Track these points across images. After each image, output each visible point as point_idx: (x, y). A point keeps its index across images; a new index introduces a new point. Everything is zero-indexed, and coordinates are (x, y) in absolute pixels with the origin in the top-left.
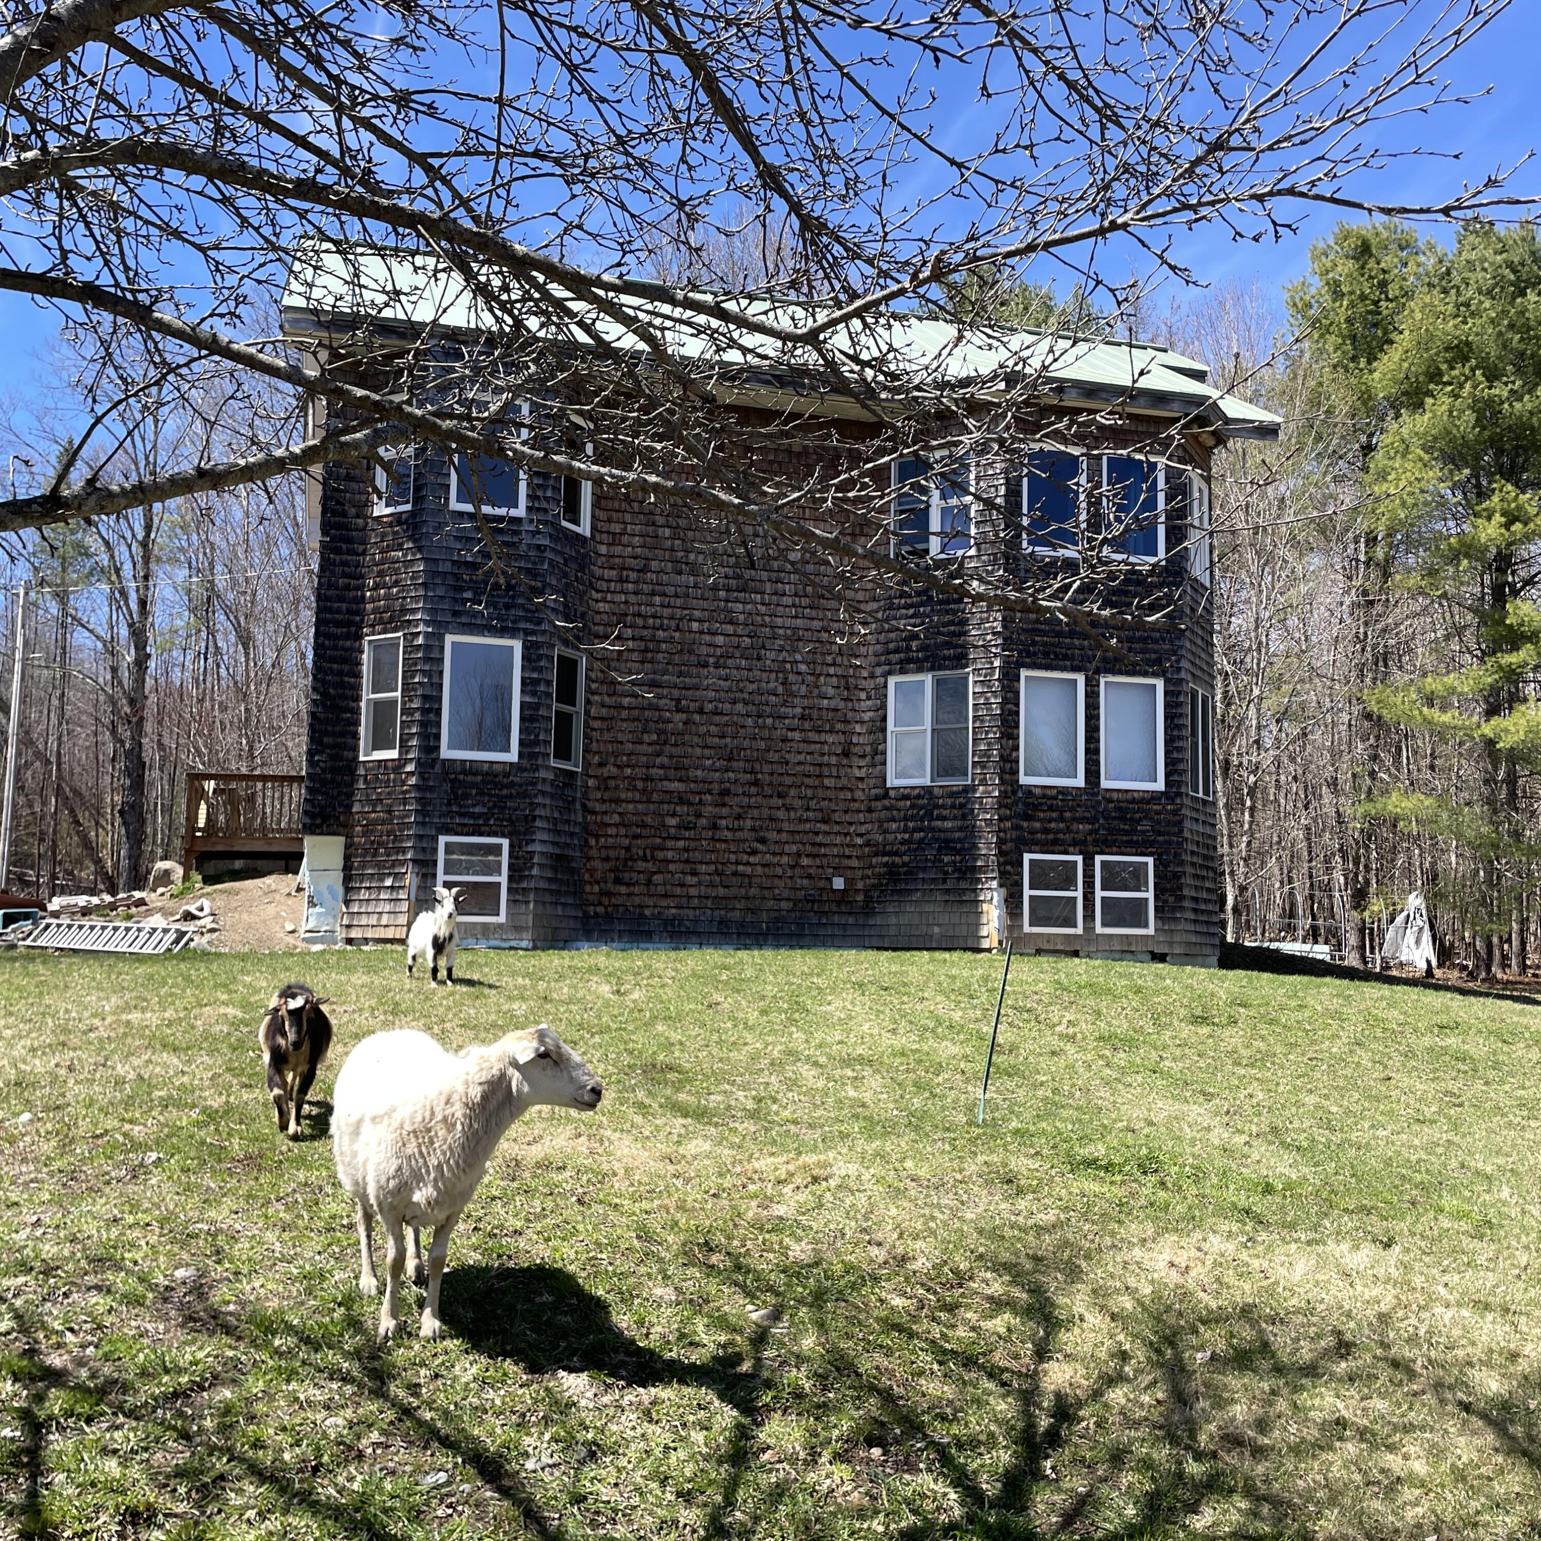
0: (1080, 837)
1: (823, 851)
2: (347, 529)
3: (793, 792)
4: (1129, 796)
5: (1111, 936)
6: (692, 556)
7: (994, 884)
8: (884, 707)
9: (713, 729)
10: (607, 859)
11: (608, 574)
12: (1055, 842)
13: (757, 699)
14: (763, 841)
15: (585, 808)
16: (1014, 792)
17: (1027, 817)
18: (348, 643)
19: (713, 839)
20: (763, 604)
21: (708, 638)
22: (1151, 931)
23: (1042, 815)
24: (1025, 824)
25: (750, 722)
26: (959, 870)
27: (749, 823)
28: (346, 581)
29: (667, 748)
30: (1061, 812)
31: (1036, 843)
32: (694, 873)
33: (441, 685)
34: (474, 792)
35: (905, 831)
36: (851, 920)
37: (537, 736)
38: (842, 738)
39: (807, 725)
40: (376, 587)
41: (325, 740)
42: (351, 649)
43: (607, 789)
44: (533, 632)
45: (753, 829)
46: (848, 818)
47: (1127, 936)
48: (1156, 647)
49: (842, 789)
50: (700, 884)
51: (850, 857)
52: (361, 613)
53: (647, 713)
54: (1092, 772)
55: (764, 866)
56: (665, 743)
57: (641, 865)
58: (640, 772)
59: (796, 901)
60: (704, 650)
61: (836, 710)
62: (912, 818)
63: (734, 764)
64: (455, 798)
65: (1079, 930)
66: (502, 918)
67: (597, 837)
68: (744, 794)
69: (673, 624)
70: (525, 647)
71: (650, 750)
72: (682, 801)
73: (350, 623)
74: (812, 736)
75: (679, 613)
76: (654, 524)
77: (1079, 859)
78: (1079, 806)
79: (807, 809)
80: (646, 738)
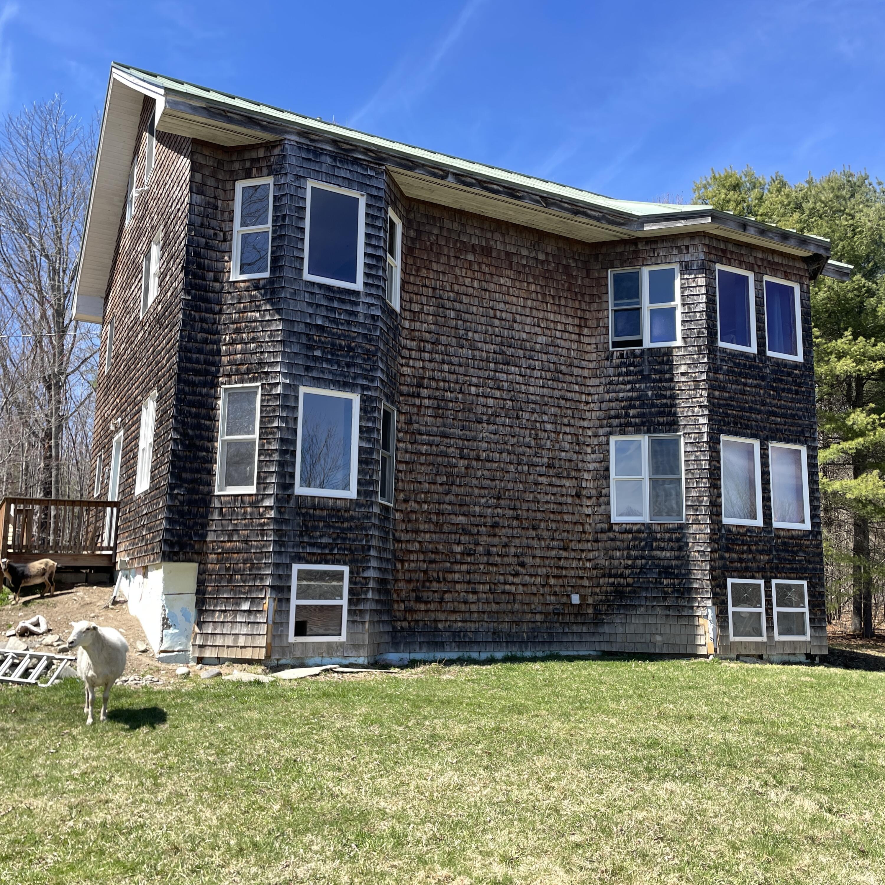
0: (762, 565)
1: (564, 573)
2: (206, 291)
3: (543, 525)
4: (789, 534)
5: (784, 642)
6: (470, 334)
7: (709, 603)
8: (606, 459)
9: (486, 472)
10: (410, 581)
11: (411, 344)
12: (747, 569)
13: (517, 450)
14: (523, 565)
15: (395, 538)
16: (720, 530)
17: (729, 550)
18: (205, 390)
19: (488, 563)
20: (521, 375)
21: (482, 400)
22: (808, 638)
23: (737, 548)
24: (727, 555)
25: (512, 468)
26: (678, 591)
27: (512, 550)
28: (205, 335)
29: (454, 488)
30: (749, 546)
31: (736, 570)
32: (475, 592)
33: (296, 430)
34: (321, 524)
35: (628, 558)
36: (585, 629)
37: (371, 476)
38: (575, 483)
39: (552, 472)
40: (232, 343)
41: (184, 475)
42: (208, 395)
43: (409, 521)
44: (368, 388)
45: (515, 555)
46: (580, 546)
47: (794, 642)
48: (800, 422)
49: (575, 523)
50: (479, 600)
51: (582, 578)
52: (217, 364)
53: (439, 459)
54: (767, 515)
55: (524, 585)
56: (452, 484)
57: (435, 586)
58: (434, 507)
59: (547, 614)
60: (480, 409)
61: (571, 461)
62: (635, 548)
63: (502, 502)
64: (306, 531)
65: (764, 639)
66: (343, 638)
67: (402, 562)
68: (509, 526)
69: (458, 387)
70: (362, 401)
71: (441, 489)
72: (465, 532)
73: (207, 373)
74: (555, 481)
75: (462, 379)
76: (443, 307)
77: (762, 582)
78: (760, 541)
79: (553, 539)
80: (439, 480)
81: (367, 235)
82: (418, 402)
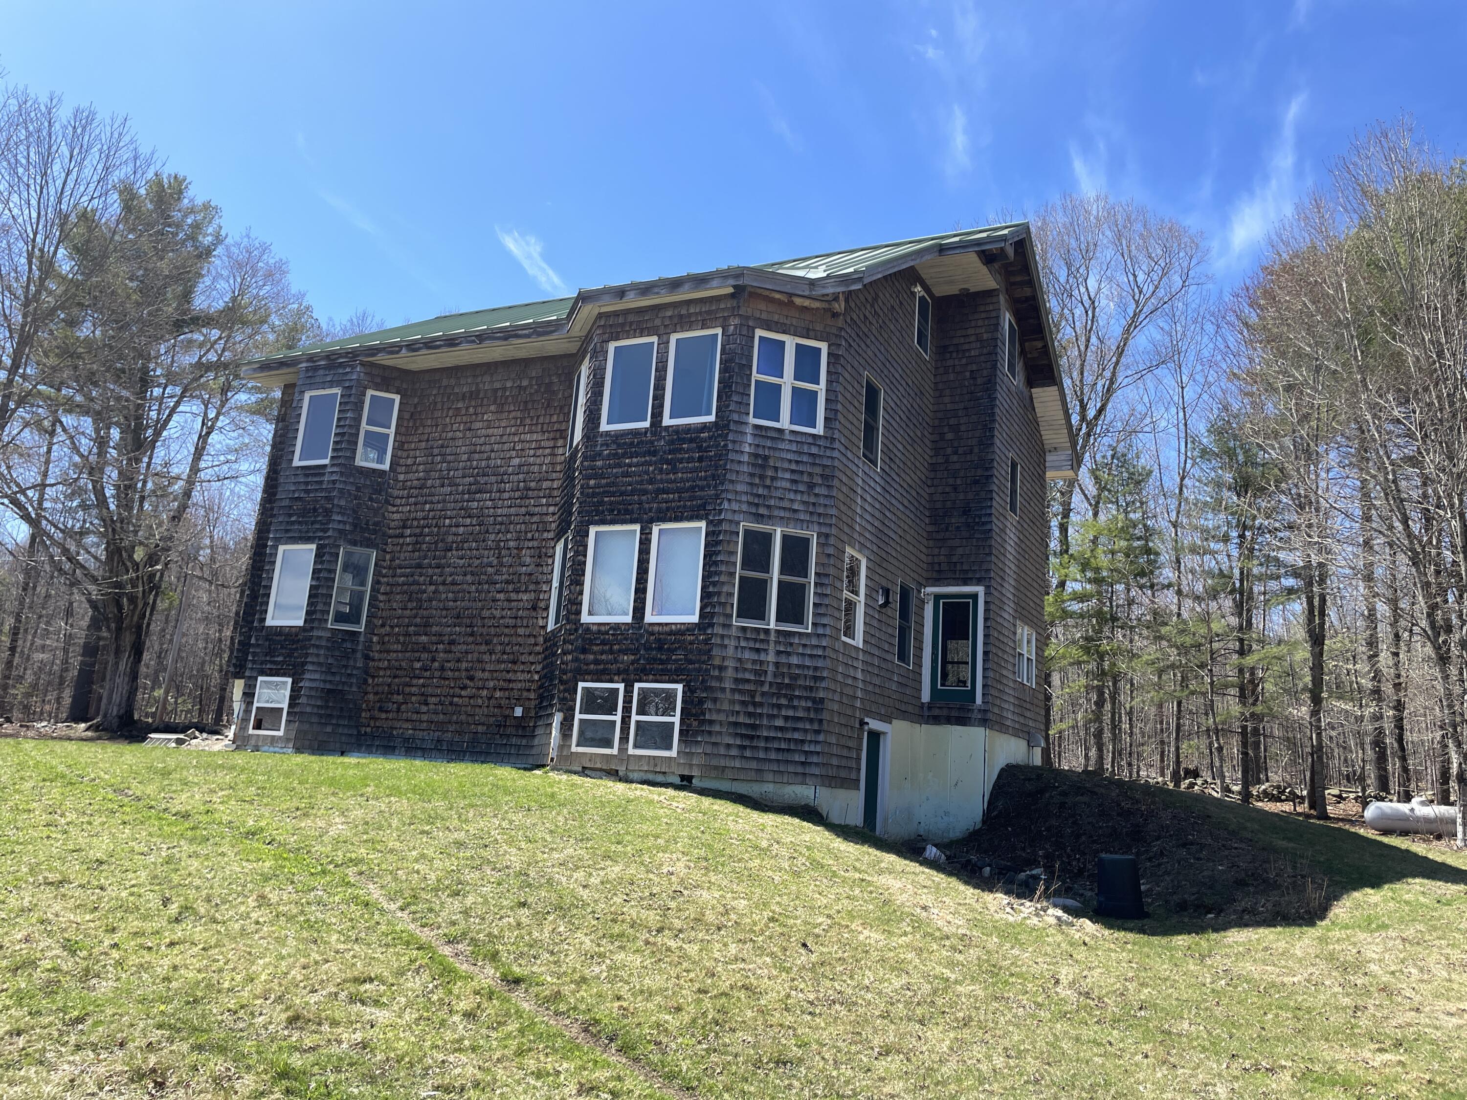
0: (624, 667)
1: (511, 685)
3: (495, 640)
4: (667, 629)
5: (641, 757)
6: (452, 473)
7: (555, 709)
9: (450, 595)
10: (376, 693)
12: (603, 672)
13: (480, 570)
14: (471, 678)
15: (367, 657)
16: (576, 630)
17: (584, 651)
19: (440, 678)
20: (490, 500)
21: (454, 530)
22: (674, 753)
23: (595, 648)
24: (582, 657)
25: (473, 588)
27: (464, 665)
29: (421, 612)
30: (612, 645)
31: (589, 673)
32: (427, 704)
34: (279, 647)
36: (522, 742)
37: (315, 607)
38: (533, 596)
39: (511, 587)
43: (384, 643)
44: (322, 538)
46: (530, 659)
47: (654, 757)
50: (428, 712)
51: (528, 691)
54: (639, 610)
55: (470, 698)
56: (420, 608)
57: (395, 698)
58: (403, 630)
59: (488, 726)
60: (450, 539)
63: (460, 620)
64: (269, 652)
65: (615, 751)
66: (281, 733)
67: (373, 677)
68: (464, 643)
69: (434, 522)
70: (317, 549)
71: (411, 613)
72: (425, 649)
74: (513, 596)
75: (438, 514)
77: (621, 686)
78: (626, 639)
79: (504, 653)
80: (410, 605)
81: (339, 419)
82: (401, 541)
